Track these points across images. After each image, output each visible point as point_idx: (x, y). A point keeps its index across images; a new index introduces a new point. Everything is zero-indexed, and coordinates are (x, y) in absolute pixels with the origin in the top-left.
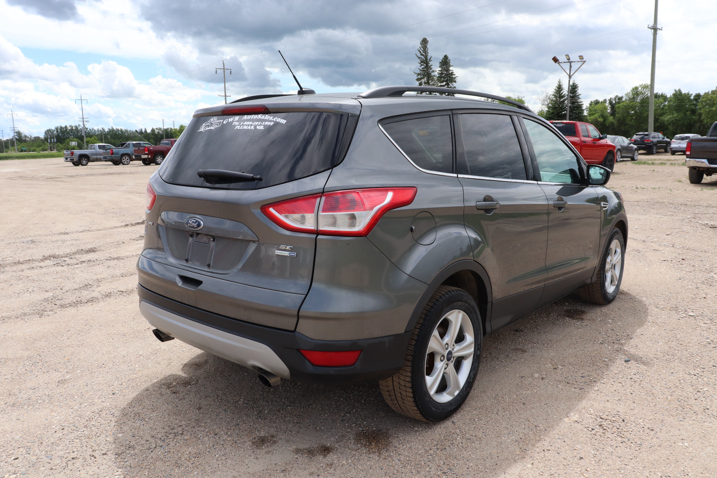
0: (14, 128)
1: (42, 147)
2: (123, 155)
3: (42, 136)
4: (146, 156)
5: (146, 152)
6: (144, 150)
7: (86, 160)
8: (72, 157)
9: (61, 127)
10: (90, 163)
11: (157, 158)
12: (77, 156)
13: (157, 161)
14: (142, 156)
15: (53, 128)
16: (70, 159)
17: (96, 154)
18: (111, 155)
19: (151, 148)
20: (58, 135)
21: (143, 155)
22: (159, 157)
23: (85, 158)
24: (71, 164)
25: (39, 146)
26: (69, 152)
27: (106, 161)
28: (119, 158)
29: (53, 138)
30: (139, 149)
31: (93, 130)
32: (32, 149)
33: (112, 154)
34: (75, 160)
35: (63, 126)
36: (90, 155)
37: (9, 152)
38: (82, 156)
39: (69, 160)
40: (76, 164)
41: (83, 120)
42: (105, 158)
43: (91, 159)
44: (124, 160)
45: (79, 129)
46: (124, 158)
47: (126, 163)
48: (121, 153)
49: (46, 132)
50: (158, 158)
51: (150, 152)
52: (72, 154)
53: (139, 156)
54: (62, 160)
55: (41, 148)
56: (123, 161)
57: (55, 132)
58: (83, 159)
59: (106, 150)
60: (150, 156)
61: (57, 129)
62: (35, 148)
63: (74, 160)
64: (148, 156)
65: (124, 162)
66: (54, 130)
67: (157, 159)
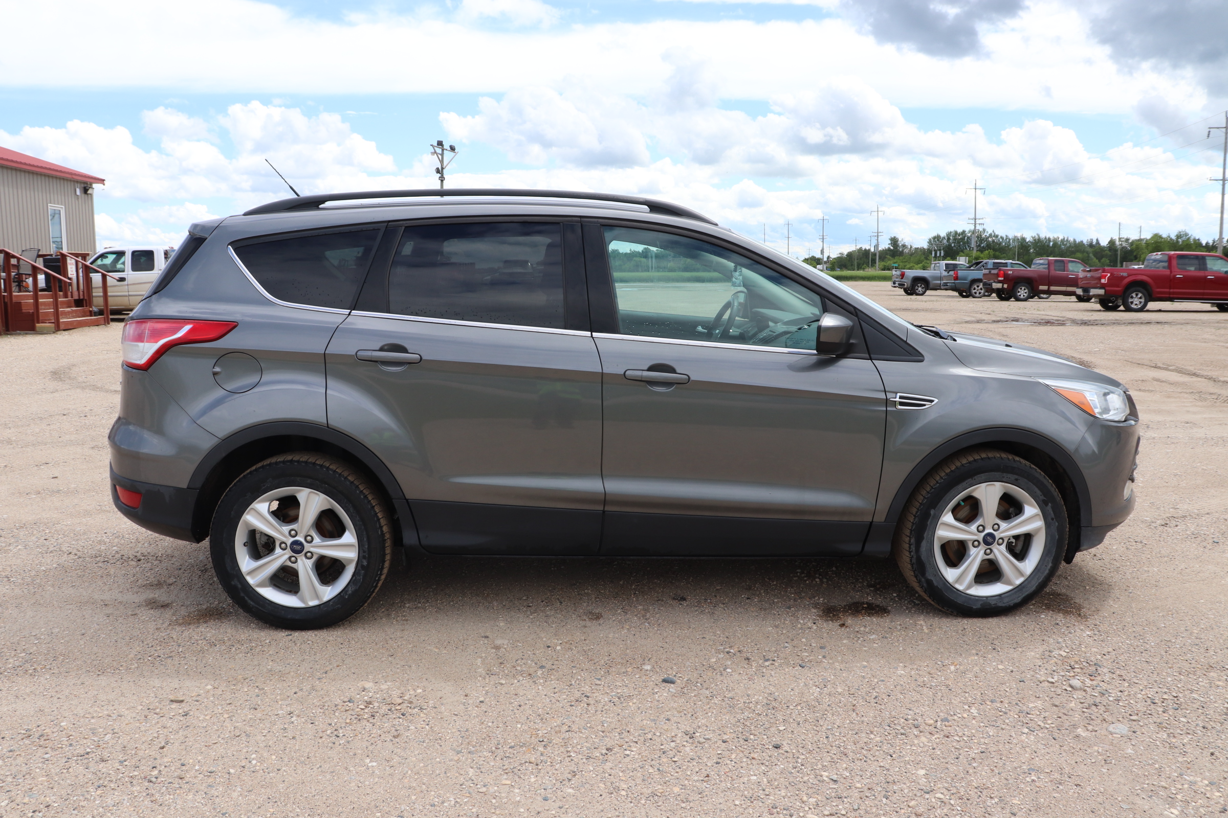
0: (878, 232)
1: (923, 263)
2: (975, 281)
3: (925, 245)
4: (999, 286)
5: (1000, 279)
6: (998, 275)
7: (923, 286)
8: (903, 280)
9: (956, 233)
10: (928, 292)
11: (1019, 290)
12: (910, 279)
13: (1019, 294)
14: (994, 284)
15: (943, 234)
16: (899, 284)
17: (940, 278)
18: (954, 280)
19: (1009, 272)
20: (950, 245)
21: (995, 282)
22: (1023, 288)
23: (922, 284)
24: (902, 291)
25: (918, 262)
26: (898, 273)
27: (946, 289)
28: (968, 286)
29: (940, 250)
30: (990, 272)
31: (1006, 239)
32: (908, 266)
33: (956, 278)
34: (906, 286)
35: (960, 230)
36: (930, 279)
37: (867, 270)
38: (917, 280)
39: (897, 285)
40: (910, 291)
41: (975, 222)
42: (946, 284)
43: (931, 286)
44: (974, 289)
45: (983, 236)
46: (976, 286)
47: (977, 295)
48: (970, 278)
49: (930, 240)
50: (1021, 289)
51: (1007, 279)
52: (903, 275)
53: (989, 285)
54: (888, 285)
55: (920, 265)
56: (974, 291)
57: (945, 241)
58: (919, 285)
59: (948, 273)
60: (1005, 286)
61: (949, 234)
62: (912, 265)
63: (904, 285)
64: (1003, 286)
65: (976, 293)
66: (944, 238)
67: (1019, 292)
